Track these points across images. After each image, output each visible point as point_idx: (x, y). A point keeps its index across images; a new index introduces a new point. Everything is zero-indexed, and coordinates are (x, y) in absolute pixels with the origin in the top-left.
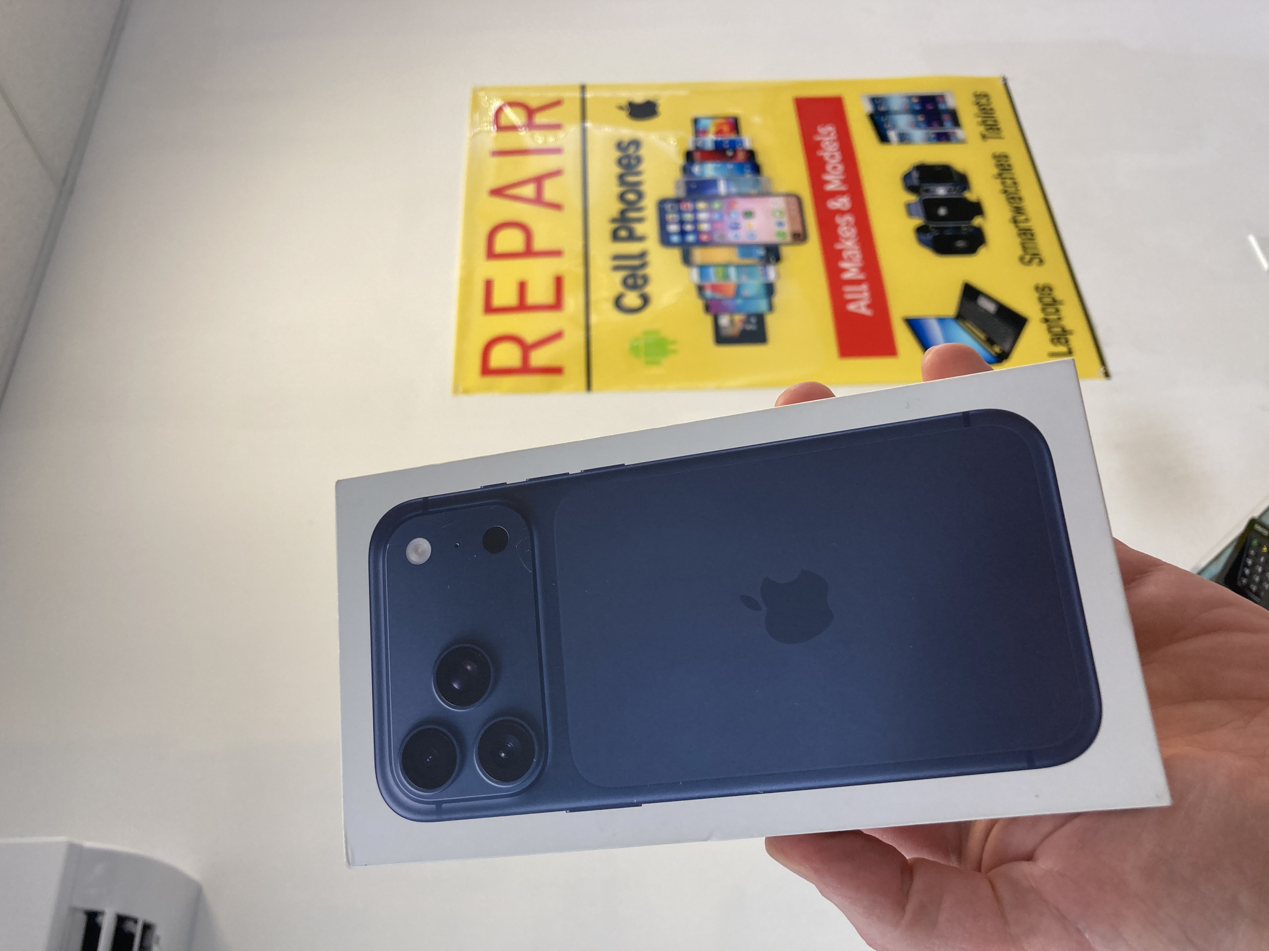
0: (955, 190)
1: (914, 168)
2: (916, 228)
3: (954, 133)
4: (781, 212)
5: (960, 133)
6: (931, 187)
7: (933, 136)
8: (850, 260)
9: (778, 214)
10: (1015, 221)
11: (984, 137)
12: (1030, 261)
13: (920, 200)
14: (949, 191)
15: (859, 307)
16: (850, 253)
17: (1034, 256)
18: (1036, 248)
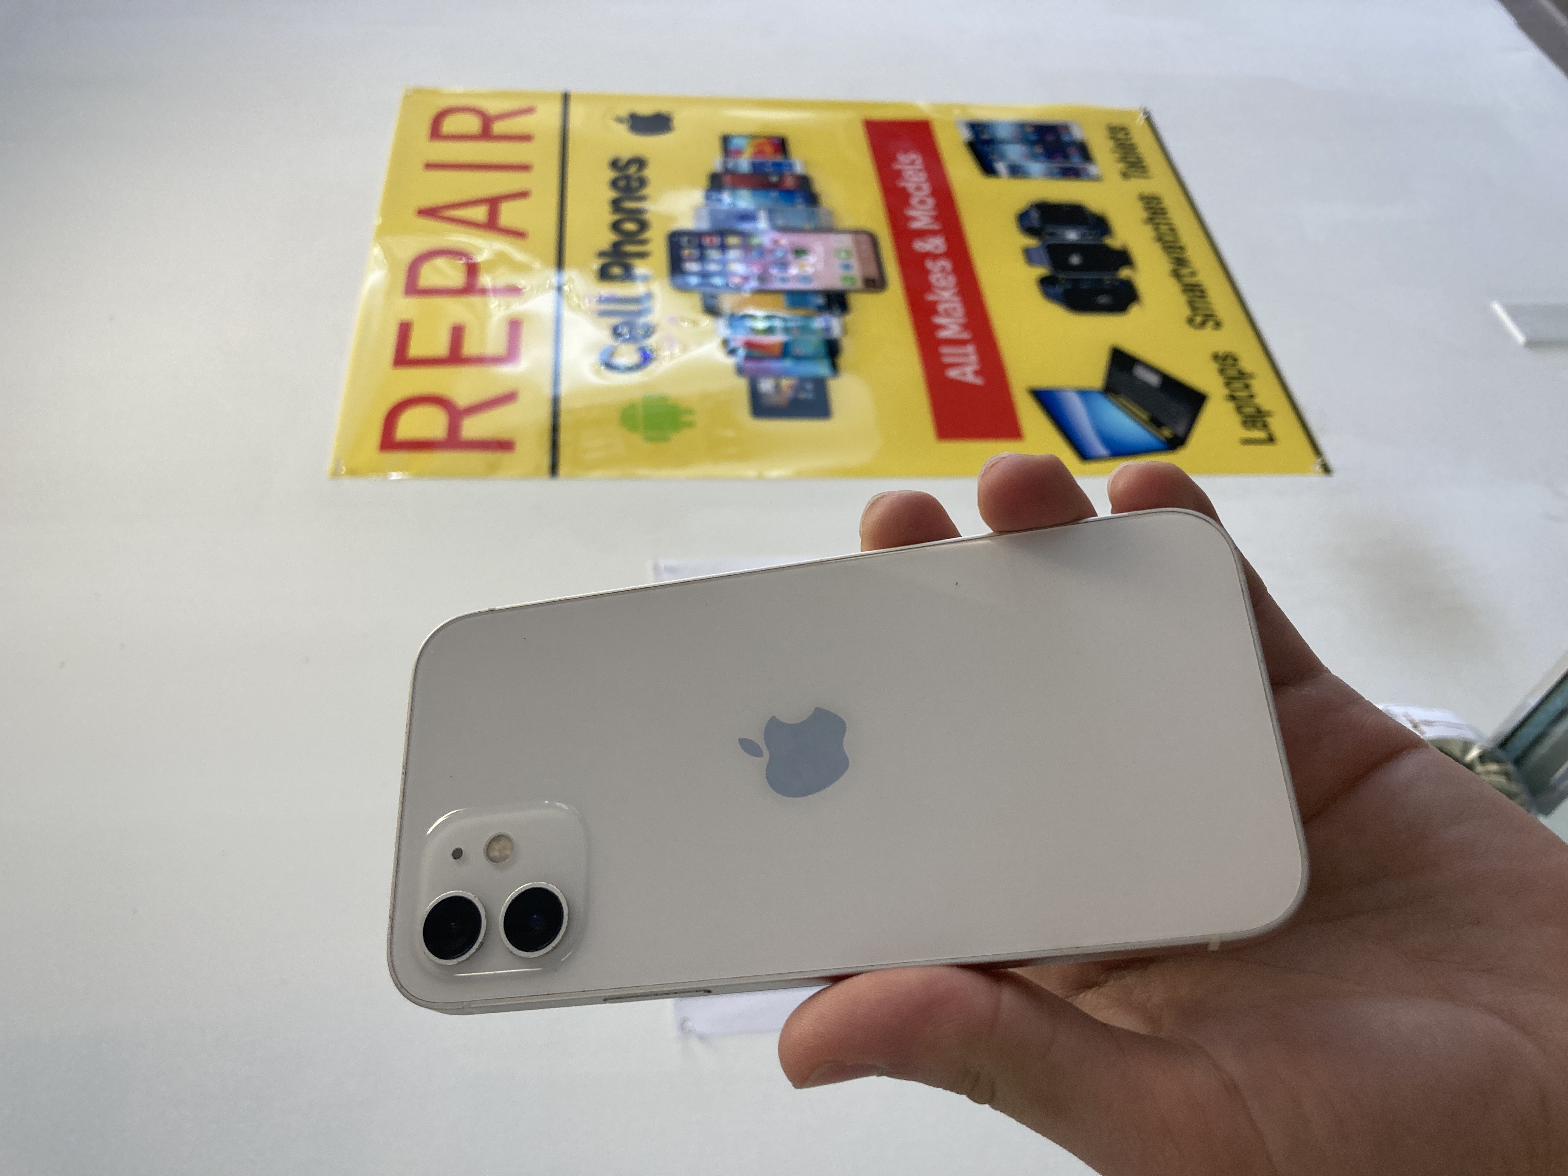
0: (1090, 235)
1: (1032, 206)
2: (1039, 279)
3: (1085, 169)
4: (848, 253)
5: (1093, 169)
6: (1058, 230)
7: (1056, 171)
8: (948, 314)
9: (843, 254)
10: (1176, 274)
11: (1125, 175)
12: (1203, 324)
13: (1042, 245)
14: (1083, 235)
15: (964, 374)
16: (947, 305)
17: (1208, 318)
18: (1208, 309)
